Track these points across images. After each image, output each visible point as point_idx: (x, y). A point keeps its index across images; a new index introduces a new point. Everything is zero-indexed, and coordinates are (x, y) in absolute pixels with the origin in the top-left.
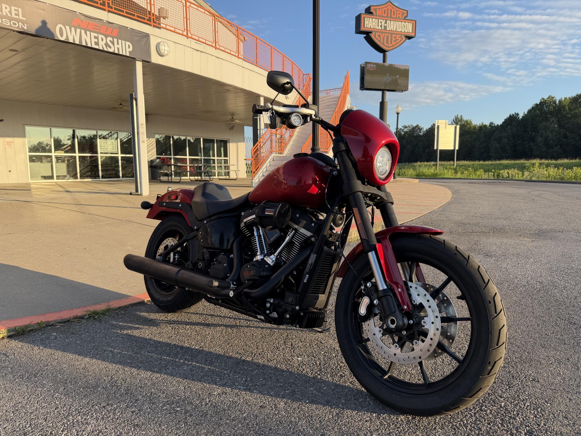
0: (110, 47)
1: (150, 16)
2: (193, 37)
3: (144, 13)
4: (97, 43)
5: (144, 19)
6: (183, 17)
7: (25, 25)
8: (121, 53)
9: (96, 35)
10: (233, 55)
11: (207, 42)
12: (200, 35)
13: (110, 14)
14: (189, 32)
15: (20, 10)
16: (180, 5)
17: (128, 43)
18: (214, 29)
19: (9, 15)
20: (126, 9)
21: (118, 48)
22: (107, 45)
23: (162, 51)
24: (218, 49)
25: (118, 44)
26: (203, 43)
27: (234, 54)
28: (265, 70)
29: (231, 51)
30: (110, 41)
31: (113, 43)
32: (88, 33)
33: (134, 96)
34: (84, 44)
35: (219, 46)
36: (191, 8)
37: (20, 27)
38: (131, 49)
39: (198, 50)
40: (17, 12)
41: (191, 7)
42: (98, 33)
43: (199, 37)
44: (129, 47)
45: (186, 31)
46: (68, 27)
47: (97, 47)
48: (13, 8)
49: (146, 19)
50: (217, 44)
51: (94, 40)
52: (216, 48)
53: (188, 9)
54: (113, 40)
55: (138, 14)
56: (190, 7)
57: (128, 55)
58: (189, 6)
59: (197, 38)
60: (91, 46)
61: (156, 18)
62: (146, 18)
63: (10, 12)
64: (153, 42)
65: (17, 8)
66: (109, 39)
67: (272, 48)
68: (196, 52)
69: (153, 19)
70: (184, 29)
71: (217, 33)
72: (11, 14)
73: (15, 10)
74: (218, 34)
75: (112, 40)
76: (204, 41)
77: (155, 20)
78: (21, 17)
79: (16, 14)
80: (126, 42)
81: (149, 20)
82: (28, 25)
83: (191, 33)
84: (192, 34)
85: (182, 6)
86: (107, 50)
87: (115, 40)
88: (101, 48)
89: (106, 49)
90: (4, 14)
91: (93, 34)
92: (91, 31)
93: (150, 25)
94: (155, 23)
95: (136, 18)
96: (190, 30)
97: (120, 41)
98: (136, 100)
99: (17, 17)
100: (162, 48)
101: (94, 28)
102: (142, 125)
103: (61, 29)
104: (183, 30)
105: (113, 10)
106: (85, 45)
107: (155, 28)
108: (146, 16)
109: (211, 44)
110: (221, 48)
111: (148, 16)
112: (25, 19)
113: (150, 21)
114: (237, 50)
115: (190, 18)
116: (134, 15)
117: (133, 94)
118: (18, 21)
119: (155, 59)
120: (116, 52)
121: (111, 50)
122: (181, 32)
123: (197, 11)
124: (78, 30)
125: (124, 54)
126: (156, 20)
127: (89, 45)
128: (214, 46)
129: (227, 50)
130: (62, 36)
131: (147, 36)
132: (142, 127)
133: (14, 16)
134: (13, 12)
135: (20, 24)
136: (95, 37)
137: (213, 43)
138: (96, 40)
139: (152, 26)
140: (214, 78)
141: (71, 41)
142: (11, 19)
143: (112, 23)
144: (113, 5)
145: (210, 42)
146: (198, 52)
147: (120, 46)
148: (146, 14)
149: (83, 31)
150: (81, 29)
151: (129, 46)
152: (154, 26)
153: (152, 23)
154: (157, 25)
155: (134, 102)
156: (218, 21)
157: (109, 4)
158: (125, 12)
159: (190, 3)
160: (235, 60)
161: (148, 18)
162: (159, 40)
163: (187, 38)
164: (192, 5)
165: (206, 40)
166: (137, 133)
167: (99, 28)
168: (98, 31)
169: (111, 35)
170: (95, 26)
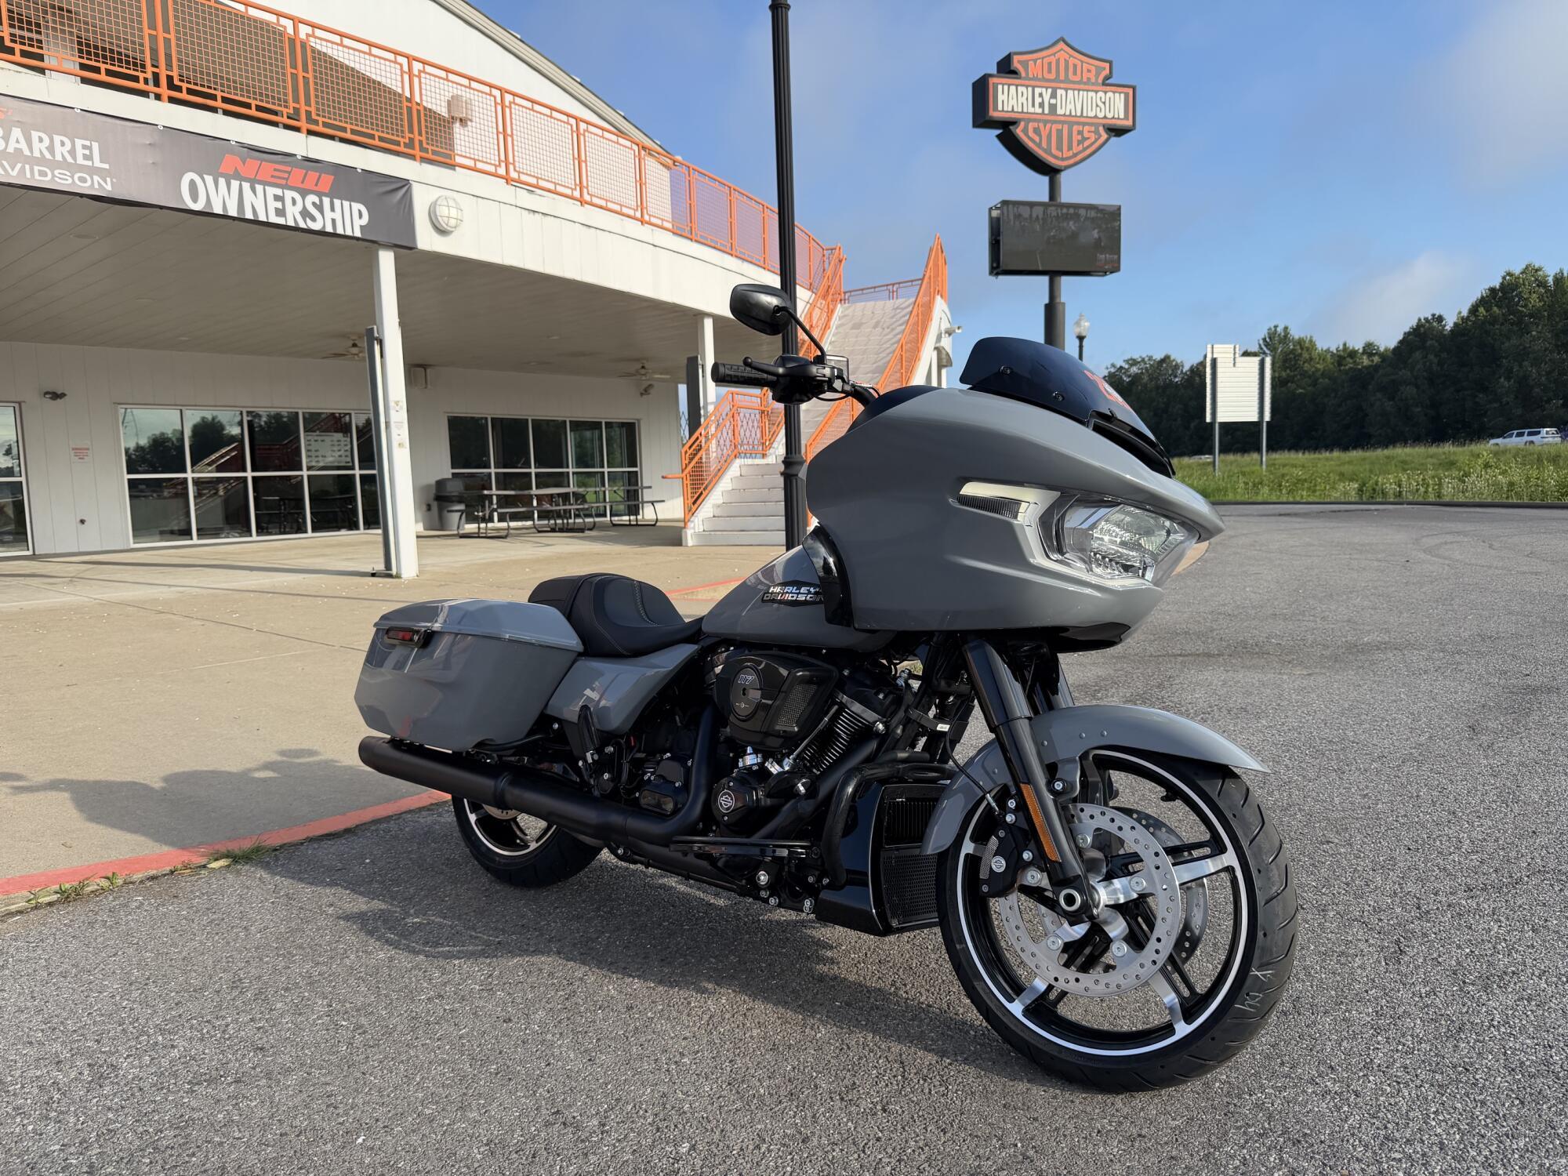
0: (313, 219)
1: (411, 136)
2: (524, 178)
3: (397, 130)
4: (281, 212)
5: (398, 144)
6: (495, 131)
7: (108, 179)
8: (340, 231)
9: (279, 192)
10: (629, 216)
11: (560, 189)
12: (541, 174)
13: (312, 139)
14: (511, 167)
15: (95, 146)
16: (488, 102)
17: (357, 206)
18: (576, 156)
19: (70, 159)
20: (352, 124)
21: (334, 221)
22: (305, 213)
23: (443, 222)
24: (587, 203)
25: (333, 209)
26: (549, 191)
27: (631, 212)
28: (715, 248)
29: (621, 205)
30: (314, 204)
31: (320, 208)
32: (259, 188)
33: (376, 335)
34: (249, 215)
35: (591, 195)
36: (517, 107)
37: (96, 186)
38: (365, 220)
39: (534, 211)
40: (87, 152)
41: (516, 104)
42: (282, 187)
43: (537, 178)
44: (361, 216)
45: (503, 165)
46: (209, 179)
47: (281, 221)
48: (79, 143)
49: (402, 144)
50: (585, 190)
51: (274, 205)
52: (582, 202)
53: (507, 110)
54: (321, 201)
55: (383, 132)
56: (513, 106)
57: (358, 234)
58: (510, 103)
59: (534, 181)
60: (267, 218)
61: (427, 138)
62: (402, 141)
63: (72, 152)
64: (421, 198)
65: (87, 143)
66: (312, 198)
67: (733, 191)
68: (532, 214)
69: (421, 142)
70: (500, 161)
71: (583, 165)
72: (74, 157)
73: (84, 147)
74: (586, 166)
75: (317, 200)
76: (551, 186)
77: (425, 145)
78: (97, 164)
79: (85, 157)
80: (352, 203)
81: (410, 144)
82: (114, 180)
83: (517, 169)
84: (519, 172)
85: (493, 104)
86: (305, 227)
88: (291, 223)
89: (302, 225)
90: (59, 158)
91: (272, 191)
92: (265, 183)
93: (412, 157)
94: (426, 150)
95: (376, 142)
96: (514, 161)
97: (337, 202)
98: (381, 342)
99: (89, 163)
100: (442, 211)
101: (272, 176)
102: (397, 403)
103: (192, 184)
104: (497, 163)
105: (320, 129)
106: (252, 218)
107: (424, 165)
108: (403, 137)
109: (568, 192)
110: (596, 201)
111: (408, 135)
112: (106, 166)
113: (413, 149)
114: (639, 203)
115: (515, 132)
116: (372, 137)
117: (373, 329)
118: (93, 171)
119: (427, 240)
120: (329, 229)
121: (316, 226)
122: (492, 169)
123: (532, 113)
124: (235, 184)
125: (349, 233)
126: (428, 144)
127: (262, 218)
128: (579, 196)
129: (610, 205)
130: (195, 199)
131: (404, 184)
132: (397, 408)
133: (80, 161)
134: (80, 152)
135: (96, 178)
136: (277, 198)
137: (575, 189)
138: (279, 205)
139: (418, 158)
140: (578, 278)
141: (218, 210)
142: (74, 168)
143: (317, 161)
144: (318, 115)
145: (568, 187)
146: (536, 214)
147: (337, 216)
148: (402, 132)
149: (246, 186)
150: (242, 179)
151: (360, 211)
152: (424, 160)
153: (417, 152)
154: (430, 156)
155: (377, 348)
156: (587, 134)
157: (308, 113)
158: (351, 129)
159: (514, 95)
160: (633, 228)
161: (407, 141)
162: (436, 193)
163: (507, 183)
164: (518, 100)
165: (555, 184)
166: (386, 423)
167: (286, 175)
168: (284, 182)
169: (316, 188)
170: (275, 170)
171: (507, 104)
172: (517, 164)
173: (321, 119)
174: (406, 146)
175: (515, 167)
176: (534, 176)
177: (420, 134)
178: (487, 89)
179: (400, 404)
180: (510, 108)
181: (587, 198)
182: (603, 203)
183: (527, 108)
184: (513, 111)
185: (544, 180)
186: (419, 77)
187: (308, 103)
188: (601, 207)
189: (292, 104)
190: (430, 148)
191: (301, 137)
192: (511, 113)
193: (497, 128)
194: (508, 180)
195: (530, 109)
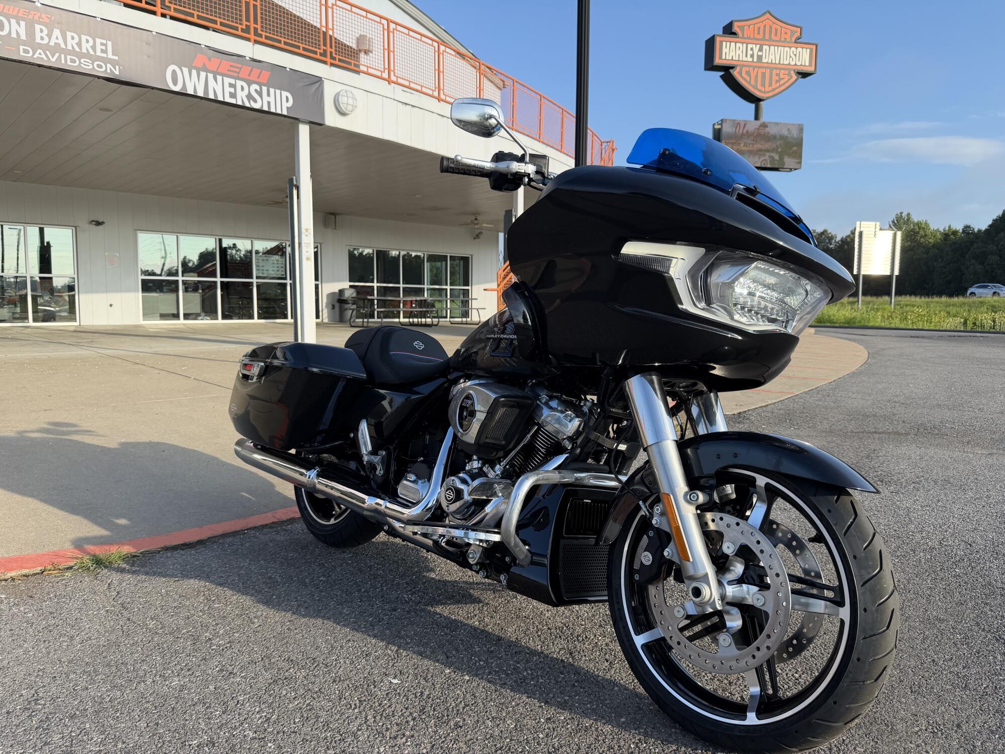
0: (255, 101)
1: (325, 48)
2: (400, 81)
3: (316, 44)
4: (233, 95)
5: (316, 53)
6: (382, 48)
7: (117, 67)
8: (273, 110)
9: (232, 81)
11: (424, 90)
12: (411, 78)
13: (257, 46)
14: (392, 73)
15: (109, 44)
16: (379, 28)
17: (285, 94)
18: (437, 68)
19: (92, 52)
20: (285, 38)
21: (269, 103)
22: (250, 97)
23: (343, 108)
24: (443, 100)
25: (269, 95)
26: (417, 91)
28: (528, 136)
30: (256, 90)
31: (260, 93)
32: (219, 78)
33: (295, 183)
34: (211, 96)
35: (446, 95)
36: (398, 33)
37: (109, 71)
38: (290, 104)
39: (406, 104)
40: (104, 48)
41: (397, 30)
42: (235, 78)
43: (410, 82)
44: (287, 100)
45: (387, 71)
46: (185, 70)
47: (233, 101)
48: (98, 41)
49: (318, 53)
50: (442, 92)
51: (228, 90)
52: (439, 100)
54: (261, 89)
55: (306, 44)
56: (395, 31)
57: (285, 113)
58: (394, 29)
59: (407, 83)
60: (224, 99)
61: (336, 50)
62: (318, 51)
63: (94, 47)
64: (329, 91)
65: (104, 41)
66: (255, 87)
67: (542, 98)
68: (404, 106)
69: (331, 53)
70: (384, 69)
71: (441, 74)
72: (95, 51)
73: (102, 44)
74: (443, 75)
75: (258, 88)
76: (419, 88)
77: (334, 55)
78: (110, 56)
79: (102, 51)
80: (282, 92)
81: (324, 54)
82: (121, 68)
83: (396, 75)
84: (397, 77)
85: (382, 30)
86: (249, 106)
87: (265, 89)
88: (240, 103)
89: (247, 105)
90: (84, 51)
91: (228, 80)
92: (223, 75)
93: (325, 63)
94: (334, 59)
95: (301, 51)
96: (394, 69)
97: (272, 90)
98: (298, 188)
99: (105, 55)
100: (343, 100)
101: (228, 70)
102: (307, 230)
103: (174, 73)
105: (263, 40)
106: (213, 98)
107: (333, 68)
108: (319, 49)
109: (430, 92)
110: (448, 99)
111: (323, 47)
112: (116, 58)
113: (326, 56)
115: (395, 49)
116: (298, 47)
117: (293, 179)
118: (106, 61)
119: (332, 119)
120: (266, 108)
121: (257, 106)
122: (379, 74)
124: (203, 74)
125: (279, 111)
126: (336, 54)
127: (220, 98)
128: (437, 96)
130: (175, 83)
131: (319, 80)
132: (307, 234)
133: (99, 53)
134: (99, 47)
135: (109, 66)
136: (231, 85)
137: (435, 91)
138: (232, 90)
139: (329, 63)
140: (434, 152)
141: (190, 91)
142: (94, 58)
143: (259, 61)
144: (262, 31)
145: (430, 89)
146: (408, 106)
147: (272, 99)
148: (319, 45)
149: (210, 76)
150: (207, 71)
151: (287, 97)
152: (332, 64)
153: (328, 60)
154: (337, 62)
155: (295, 192)
156: (445, 53)
157: (256, 29)
158: (284, 42)
159: (396, 24)
161: (322, 51)
162: (339, 88)
163: (389, 83)
164: (399, 28)
165: (422, 86)
166: (299, 243)
167: (238, 70)
168: (236, 75)
169: (257, 80)
170: (231, 66)
171: (391, 30)
172: (396, 71)
173: (264, 34)
174: (321, 54)
175: (394, 73)
176: (407, 80)
177: (331, 47)
178: (378, 19)
179: (309, 230)
180: (393, 33)
181: (443, 97)
183: (404, 33)
184: (395, 35)
185: (414, 83)
186: (332, 8)
187: (256, 22)
189: (245, 23)
190: (337, 57)
191: (249, 44)
192: (394, 36)
193: (384, 46)
194: (389, 81)
195: (407, 35)
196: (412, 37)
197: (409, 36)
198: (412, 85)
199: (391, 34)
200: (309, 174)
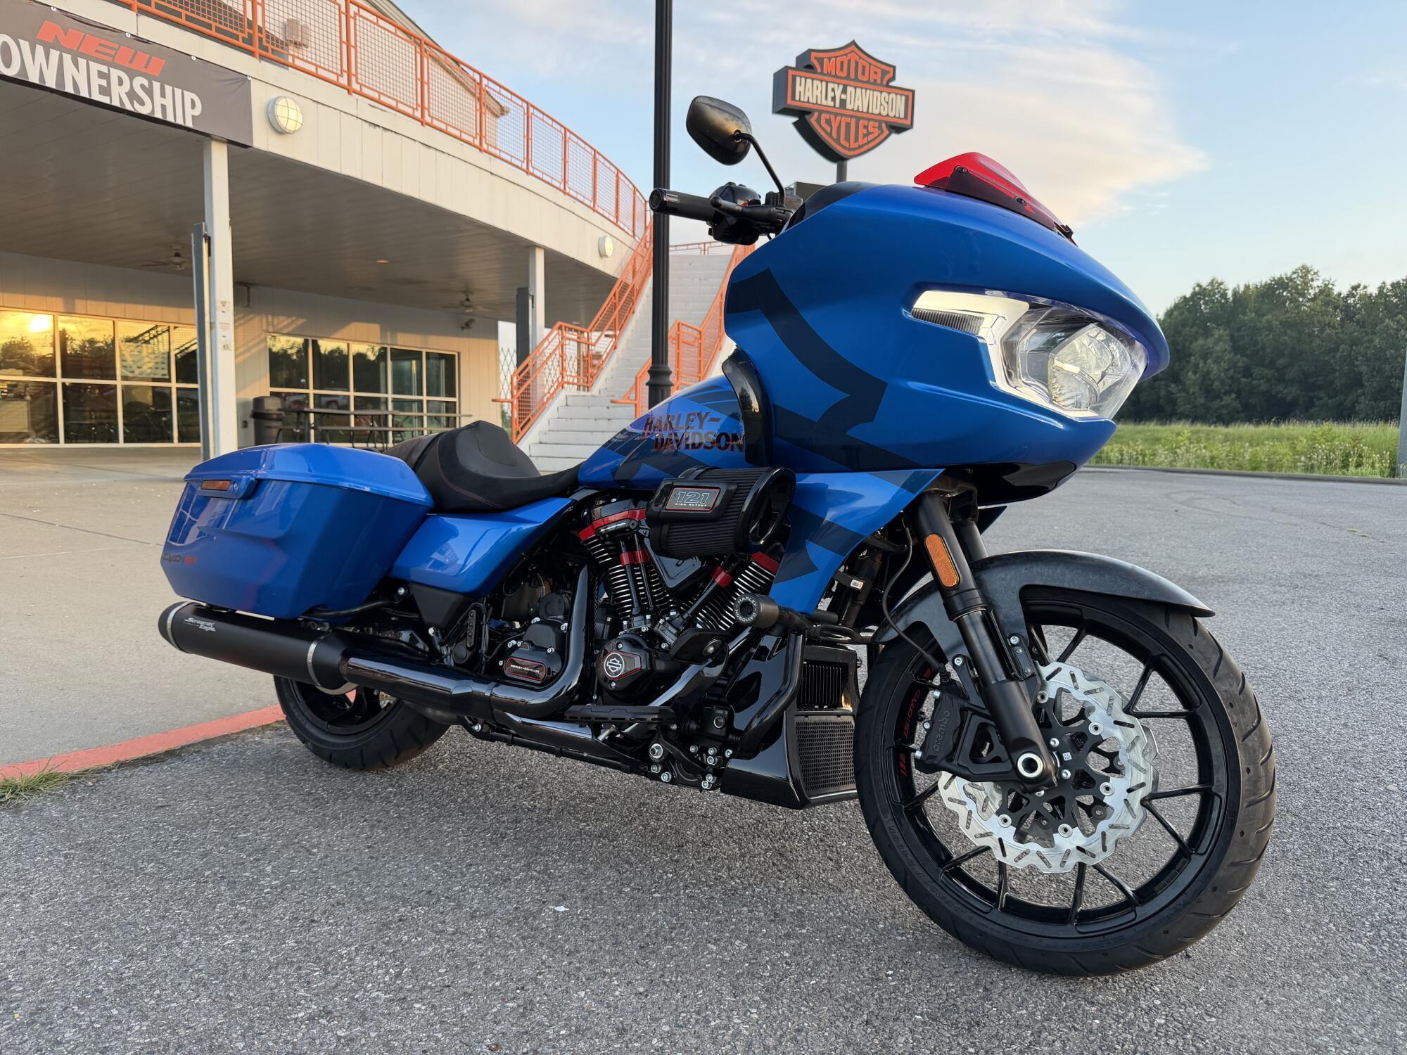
0: (142, 103)
1: (251, 32)
2: (366, 91)
3: (236, 24)
4: (105, 91)
5: (237, 37)
6: (338, 40)
8: (170, 118)
9: (104, 69)
10: (468, 143)
11: (401, 107)
12: (382, 89)
13: (143, 19)
14: (353, 79)
16: (333, 9)
17: (189, 96)
18: (419, 76)
20: (187, 10)
21: (164, 107)
22: (132, 95)
23: (283, 122)
24: (427, 124)
25: (163, 95)
26: (391, 107)
27: (470, 139)
28: (548, 184)
29: (461, 131)
30: (142, 86)
31: (149, 92)
32: (82, 62)
33: (204, 232)
34: (69, 89)
35: (432, 117)
36: (361, 19)
38: (198, 111)
39: (376, 125)
41: (361, 16)
42: (109, 65)
43: (380, 93)
44: (193, 106)
45: (345, 75)
46: (25, 45)
47: (105, 100)
49: (241, 39)
50: (426, 112)
51: (96, 82)
52: (423, 123)
54: (151, 85)
55: (221, 23)
56: (357, 17)
57: (189, 124)
58: (355, 14)
59: (376, 95)
61: (267, 37)
62: (241, 35)
64: (259, 96)
66: (140, 81)
67: (567, 133)
68: (372, 128)
69: (261, 40)
70: (342, 70)
71: (426, 86)
74: (429, 88)
75: (146, 83)
76: (393, 103)
77: (265, 43)
81: (249, 40)
83: (360, 81)
84: (361, 85)
85: (337, 12)
86: (132, 109)
87: (156, 85)
88: (116, 103)
89: (129, 107)
91: (95, 67)
92: (89, 58)
93: (251, 53)
94: (266, 49)
95: (213, 32)
96: (357, 72)
97: (168, 89)
98: (209, 240)
100: (280, 112)
101: (97, 51)
102: (224, 304)
104: (339, 72)
105: (153, 10)
107: (264, 63)
108: (242, 31)
109: (410, 111)
110: (436, 123)
111: (247, 30)
113: (252, 45)
114: (478, 131)
115: (358, 44)
116: (209, 27)
117: (201, 226)
119: (263, 140)
120: (158, 115)
121: (145, 110)
122: (334, 77)
123: (376, 27)
124: (55, 54)
125: (180, 121)
126: (268, 42)
128: (420, 117)
129: (450, 130)
132: (224, 309)
136: (101, 75)
137: (417, 109)
139: (257, 55)
140: (416, 195)
141: (34, 79)
143: (148, 42)
145: (410, 107)
146: (377, 128)
147: (168, 102)
148: (241, 26)
149: (67, 58)
150: (62, 49)
151: (192, 100)
152: (262, 57)
153: (256, 49)
154: (269, 54)
155: (205, 246)
156: (430, 57)
158: (187, 16)
159: (359, 6)
160: (472, 154)
161: (246, 36)
162: (275, 93)
163: (349, 93)
164: (363, 13)
165: (397, 101)
166: (211, 323)
167: (113, 53)
168: (110, 59)
169: (144, 70)
170: (100, 44)
171: (352, 14)
172: (359, 76)
174: (244, 40)
175: (357, 79)
176: (376, 91)
177: (260, 32)
179: (227, 304)
180: (355, 19)
181: (428, 119)
182: (443, 126)
183: (371, 22)
184: (358, 22)
185: (386, 96)
188: (441, 130)
190: (270, 46)
191: (131, 15)
192: (355, 24)
193: (340, 37)
194: (350, 91)
195: (374, 23)
196: (382, 27)
197: (379, 26)
198: (383, 99)
199: (352, 21)
200: (228, 219)
